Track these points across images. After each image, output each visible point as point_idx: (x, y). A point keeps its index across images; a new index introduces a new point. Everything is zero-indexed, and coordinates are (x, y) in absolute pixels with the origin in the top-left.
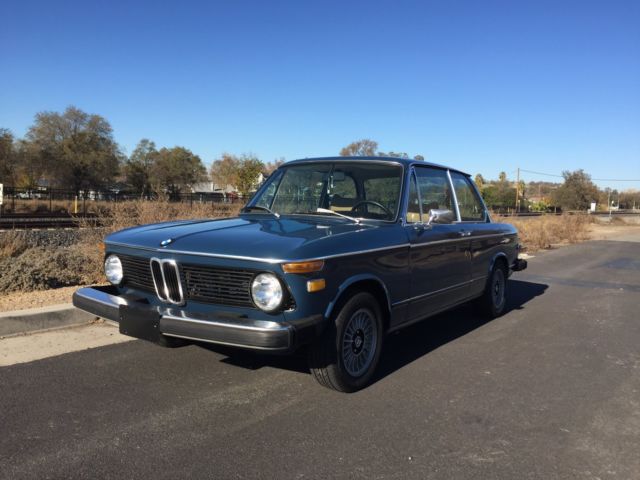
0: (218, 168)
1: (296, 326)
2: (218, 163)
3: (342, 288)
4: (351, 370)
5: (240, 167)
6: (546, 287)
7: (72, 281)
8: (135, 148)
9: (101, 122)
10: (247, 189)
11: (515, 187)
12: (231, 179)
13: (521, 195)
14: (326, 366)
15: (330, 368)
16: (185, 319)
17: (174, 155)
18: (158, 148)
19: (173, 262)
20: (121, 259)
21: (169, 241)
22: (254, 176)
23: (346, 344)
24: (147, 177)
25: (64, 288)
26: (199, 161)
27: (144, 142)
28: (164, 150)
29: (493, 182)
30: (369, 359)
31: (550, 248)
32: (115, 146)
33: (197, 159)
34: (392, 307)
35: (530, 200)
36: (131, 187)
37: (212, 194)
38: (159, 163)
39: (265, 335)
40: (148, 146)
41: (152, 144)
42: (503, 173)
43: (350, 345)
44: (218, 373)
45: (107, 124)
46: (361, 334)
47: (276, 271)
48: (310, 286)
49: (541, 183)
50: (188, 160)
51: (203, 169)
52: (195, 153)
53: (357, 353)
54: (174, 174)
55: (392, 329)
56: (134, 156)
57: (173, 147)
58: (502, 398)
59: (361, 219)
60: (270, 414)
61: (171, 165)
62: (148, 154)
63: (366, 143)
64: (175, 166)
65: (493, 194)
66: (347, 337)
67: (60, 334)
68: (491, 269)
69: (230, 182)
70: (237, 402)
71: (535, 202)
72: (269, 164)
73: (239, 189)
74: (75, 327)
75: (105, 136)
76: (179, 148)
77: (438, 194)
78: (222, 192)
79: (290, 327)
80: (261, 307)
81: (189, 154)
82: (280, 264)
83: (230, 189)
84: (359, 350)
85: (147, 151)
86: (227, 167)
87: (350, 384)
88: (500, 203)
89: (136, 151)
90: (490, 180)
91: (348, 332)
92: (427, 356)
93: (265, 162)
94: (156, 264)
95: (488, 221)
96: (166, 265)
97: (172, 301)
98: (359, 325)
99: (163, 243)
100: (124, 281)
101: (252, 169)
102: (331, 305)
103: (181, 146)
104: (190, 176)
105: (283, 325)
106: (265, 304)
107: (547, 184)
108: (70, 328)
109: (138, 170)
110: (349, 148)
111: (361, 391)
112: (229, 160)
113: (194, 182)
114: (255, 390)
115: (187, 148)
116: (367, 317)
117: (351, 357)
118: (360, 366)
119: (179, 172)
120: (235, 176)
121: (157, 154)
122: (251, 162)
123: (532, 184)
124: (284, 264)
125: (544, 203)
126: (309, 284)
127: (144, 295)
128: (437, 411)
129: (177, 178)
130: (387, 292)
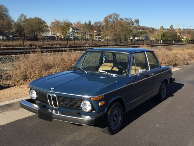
0: (53, 25)
1: (96, 117)
2: (53, 23)
3: (110, 102)
4: (113, 128)
5: (62, 25)
6: (183, 85)
7: (7, 86)
8: (18, 18)
9: (4, 8)
10: (65, 34)
11: (177, 31)
12: (59, 30)
13: (179, 34)
14: (105, 127)
15: (106, 128)
16: (59, 114)
17: (35, 21)
18: (28, 18)
19: (55, 95)
20: (36, 92)
21: (53, 88)
22: (68, 29)
23: (111, 119)
24: (24, 30)
25: (5, 90)
26: (45, 23)
27: (22, 15)
28: (30, 18)
29: (168, 29)
30: (119, 123)
31: (187, 64)
32: (10, 18)
33: (44, 22)
34: (126, 105)
35: (183, 37)
36: (17, 34)
37: (51, 36)
38: (28, 24)
39: (87, 121)
40: (24, 17)
41: (25, 16)
42: (172, 26)
43: (112, 120)
44: (69, 128)
45: (6, 9)
46: (116, 116)
47: (89, 100)
48: (100, 104)
49: (188, 29)
50: (41, 23)
51: (47, 27)
52: (43, 20)
53: (115, 122)
54: (35, 29)
55: (126, 112)
56: (18, 21)
57: (34, 17)
58: (161, 136)
59: (115, 75)
60: (88, 143)
61: (34, 25)
62: (24, 20)
63: (115, 14)
64: (35, 25)
65: (168, 35)
66: (112, 118)
67: (11, 112)
68: (161, 85)
69: (58, 31)
70: (77, 139)
71: (185, 38)
72: (74, 23)
73: (62, 34)
74: (16, 109)
75: (6, 14)
76: (37, 18)
77: (145, 35)
78: (55, 35)
79: (94, 118)
80: (84, 110)
81: (41, 20)
82: (90, 98)
83: (58, 34)
84: (115, 121)
85: (23, 19)
86: (56, 25)
87: (113, 132)
88: (170, 39)
89: (19, 19)
90: (166, 28)
91: (112, 116)
92: (138, 119)
93: (72, 23)
94: (49, 96)
95: (160, 67)
96: (53, 96)
97: (55, 107)
98: (116, 113)
99: (51, 89)
100: (37, 99)
101: (67, 26)
102: (106, 108)
103: (37, 17)
104: (42, 29)
105: (92, 117)
106: (86, 110)
107: (190, 29)
108: (14, 109)
109: (20, 27)
110: (107, 17)
111: (116, 134)
112: (57, 22)
113: (43, 32)
114: (82, 134)
115: (40, 18)
116: (118, 110)
117: (113, 124)
118: (116, 126)
119: (37, 28)
120: (60, 29)
121: (28, 20)
122: (66, 23)
123: (184, 29)
124: (92, 98)
125: (189, 39)
126: (100, 103)
127: (44, 104)
128: (141, 141)
129: (36, 30)
130: (124, 101)
